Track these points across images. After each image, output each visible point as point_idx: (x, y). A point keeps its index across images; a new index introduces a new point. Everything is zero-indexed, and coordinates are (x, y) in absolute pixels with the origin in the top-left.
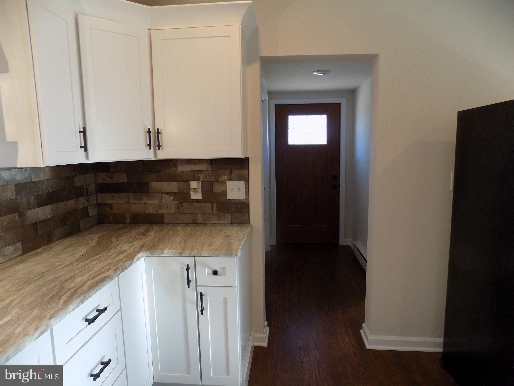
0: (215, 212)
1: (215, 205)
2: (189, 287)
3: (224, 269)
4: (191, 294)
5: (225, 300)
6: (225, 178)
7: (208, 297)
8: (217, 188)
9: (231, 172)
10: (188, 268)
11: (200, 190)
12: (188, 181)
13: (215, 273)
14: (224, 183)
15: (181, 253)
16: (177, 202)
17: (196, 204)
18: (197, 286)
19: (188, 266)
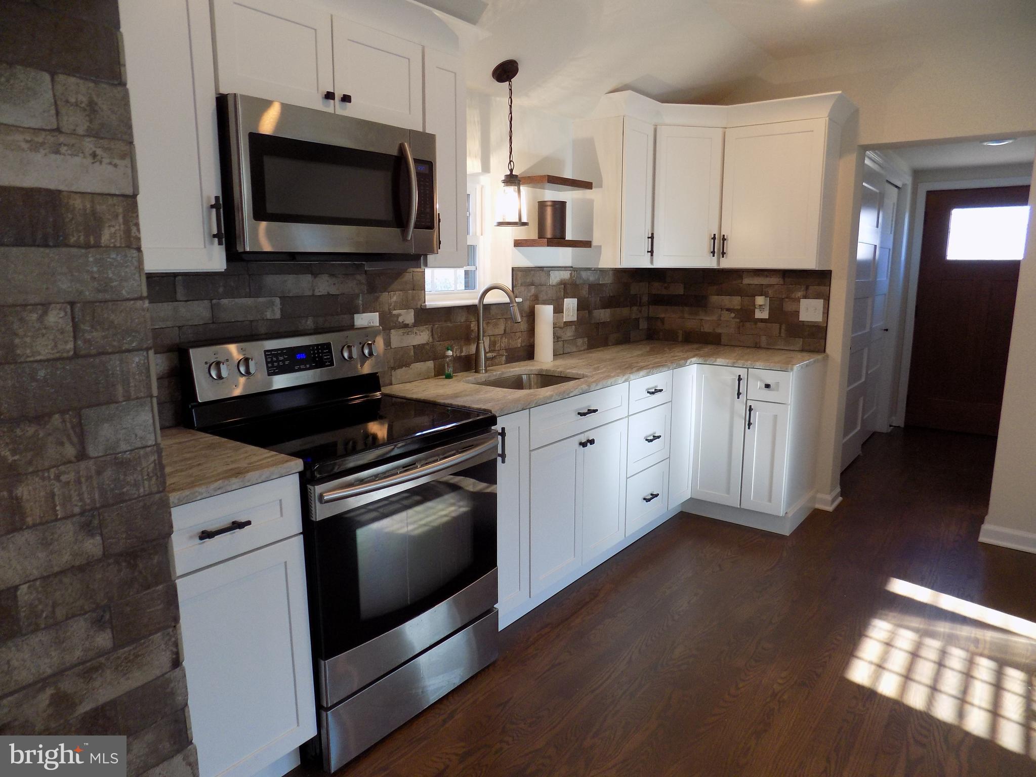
0: (783, 335)
1: (783, 327)
2: (738, 398)
3: (777, 384)
4: (740, 408)
5: (776, 417)
6: (799, 294)
7: (757, 413)
8: (789, 307)
9: (807, 288)
10: (740, 379)
11: (768, 308)
12: (754, 296)
13: (767, 386)
14: (798, 300)
15: (734, 363)
16: (738, 320)
17: (760, 325)
18: (747, 400)
19: (740, 376)
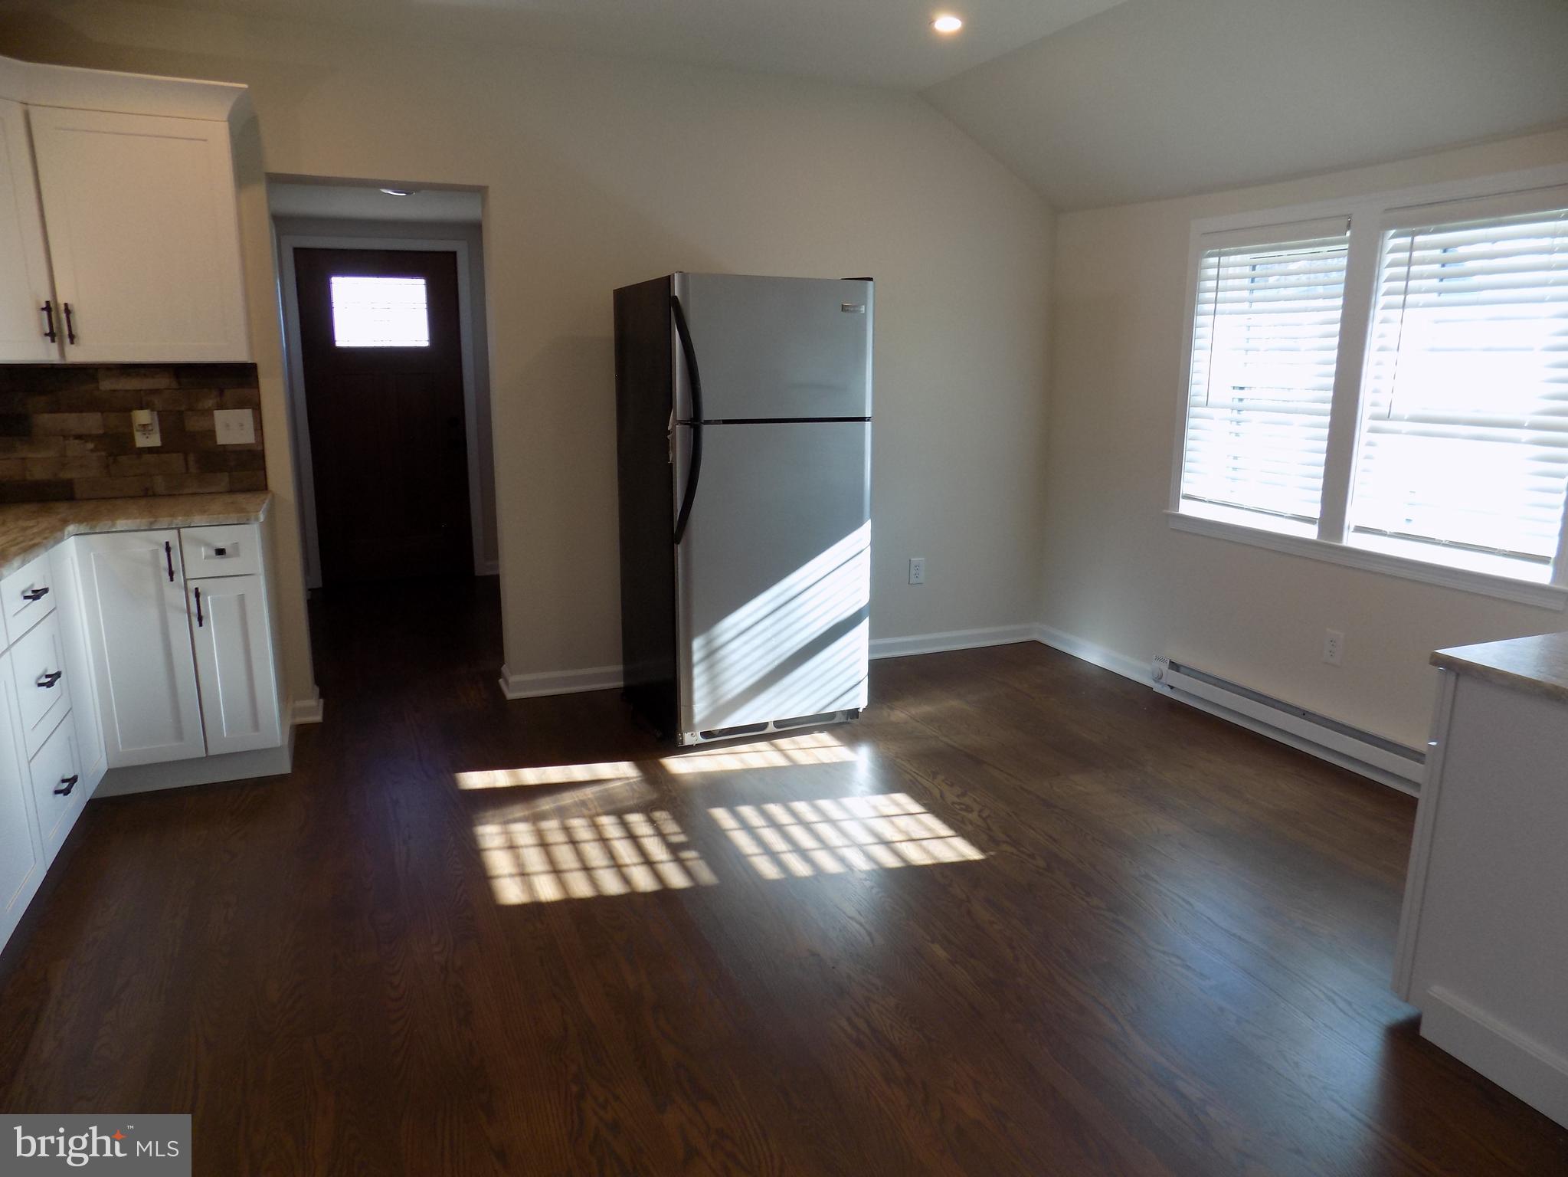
0: (193, 469)
1: (191, 458)
2: (172, 580)
3: (236, 546)
4: (175, 595)
5: (242, 599)
6: (209, 403)
7: (209, 597)
8: (194, 424)
9: (221, 393)
10: (168, 549)
11: (157, 428)
12: (129, 410)
13: (220, 552)
14: (209, 413)
15: (151, 523)
16: (103, 454)
17: (147, 457)
18: (185, 581)
19: (167, 543)
